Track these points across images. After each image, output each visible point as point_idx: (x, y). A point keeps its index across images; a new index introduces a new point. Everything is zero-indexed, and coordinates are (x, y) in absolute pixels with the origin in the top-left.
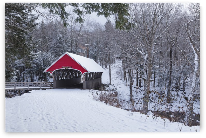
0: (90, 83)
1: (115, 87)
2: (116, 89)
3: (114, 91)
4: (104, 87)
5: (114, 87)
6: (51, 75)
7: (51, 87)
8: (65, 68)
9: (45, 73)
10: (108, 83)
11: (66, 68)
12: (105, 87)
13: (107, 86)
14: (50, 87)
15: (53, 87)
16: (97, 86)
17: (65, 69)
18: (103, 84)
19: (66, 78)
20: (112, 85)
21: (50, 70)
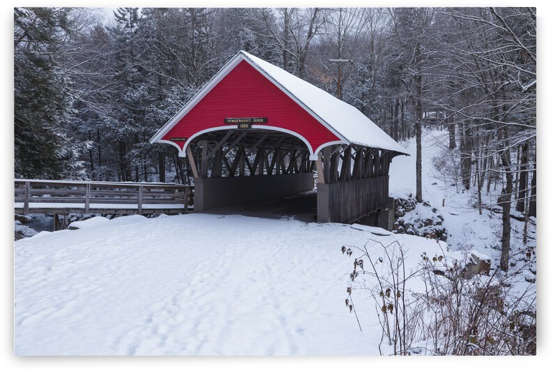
0: (349, 195)
1: (438, 213)
2: (440, 220)
3: (433, 227)
4: (396, 209)
5: (434, 210)
6: (182, 154)
7: (186, 206)
8: (239, 124)
9: (157, 145)
10: (411, 196)
11: (242, 126)
12: (401, 210)
13: (408, 206)
14: (181, 206)
15: (192, 207)
16: (374, 208)
17: (236, 127)
18: (392, 198)
19: (252, 173)
20: (425, 204)
21: (178, 133)
